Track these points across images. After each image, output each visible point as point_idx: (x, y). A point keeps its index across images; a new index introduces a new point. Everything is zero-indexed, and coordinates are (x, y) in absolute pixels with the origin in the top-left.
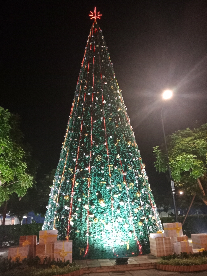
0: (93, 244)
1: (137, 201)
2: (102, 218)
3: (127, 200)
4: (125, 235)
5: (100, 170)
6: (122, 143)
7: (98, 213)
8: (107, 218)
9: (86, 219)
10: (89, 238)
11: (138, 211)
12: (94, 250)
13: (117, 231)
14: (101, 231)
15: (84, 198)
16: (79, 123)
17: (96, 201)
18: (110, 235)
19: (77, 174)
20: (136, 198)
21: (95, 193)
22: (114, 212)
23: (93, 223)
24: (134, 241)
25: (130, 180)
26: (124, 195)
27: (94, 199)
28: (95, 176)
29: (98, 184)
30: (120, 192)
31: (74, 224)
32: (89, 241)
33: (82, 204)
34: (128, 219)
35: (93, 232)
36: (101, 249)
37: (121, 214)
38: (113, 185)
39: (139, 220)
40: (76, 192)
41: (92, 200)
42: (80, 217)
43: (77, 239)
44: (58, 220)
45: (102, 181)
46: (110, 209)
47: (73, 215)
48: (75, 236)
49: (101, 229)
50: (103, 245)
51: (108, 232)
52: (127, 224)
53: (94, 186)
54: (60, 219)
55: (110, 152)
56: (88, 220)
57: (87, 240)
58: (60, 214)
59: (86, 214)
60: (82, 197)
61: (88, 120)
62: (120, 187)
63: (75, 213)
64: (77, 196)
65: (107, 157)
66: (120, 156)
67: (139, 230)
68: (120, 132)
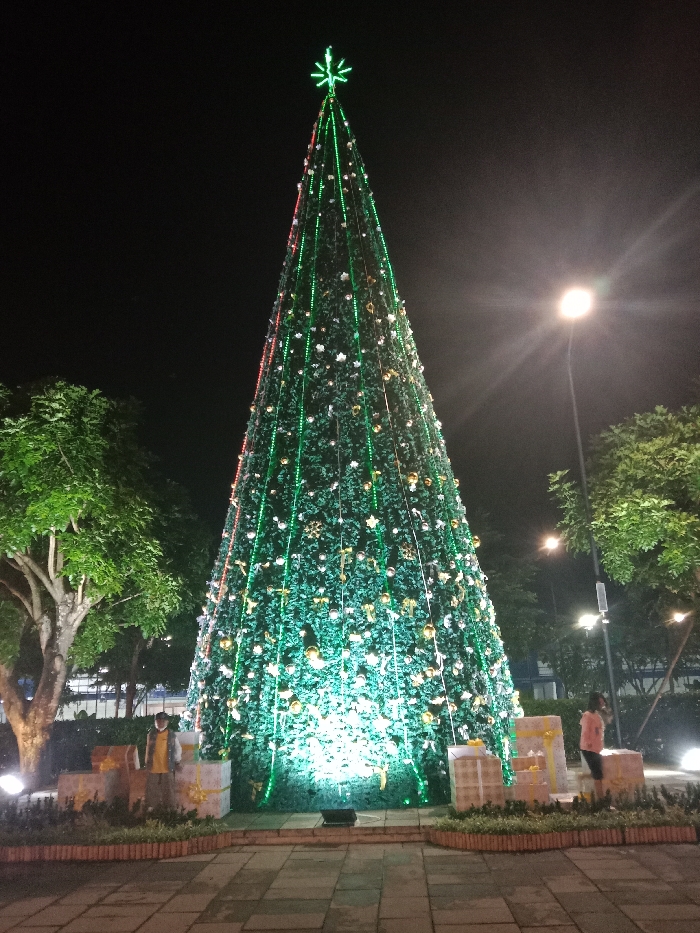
0: (287, 772)
1: (422, 651)
2: (313, 701)
3: (391, 648)
4: (377, 748)
5: (314, 562)
6: (389, 481)
7: (305, 686)
8: (326, 700)
9: (271, 703)
10: (277, 756)
11: (422, 682)
12: (288, 788)
13: (354, 738)
14: (309, 736)
15: (267, 646)
16: (268, 426)
17: (300, 654)
18: (332, 749)
19: (256, 578)
20: (422, 643)
21: (298, 629)
22: (349, 684)
23: (290, 715)
24: (405, 765)
25: (406, 592)
26: (380, 635)
27: (295, 649)
28: (300, 582)
29: (308, 604)
30: (370, 627)
31: (242, 717)
32: (275, 764)
33: (263, 662)
34: (389, 703)
35: (288, 739)
36: (307, 787)
37: (368, 688)
38: (348, 606)
39: (425, 708)
40: (250, 627)
41: (288, 651)
42: (255, 698)
43: (247, 756)
44: (206, 705)
45: (318, 597)
46: (337, 674)
47: (239, 693)
48: (241, 750)
49: (309, 730)
50: (312, 775)
51: (327, 739)
52: (385, 717)
53: (297, 612)
54: (210, 702)
55: (350, 510)
56: (277, 705)
57: (270, 762)
58: (212, 688)
59: (272, 688)
60: (263, 641)
61: (294, 415)
62: (371, 613)
63: (244, 687)
64: (252, 640)
65: (338, 524)
66: (377, 521)
67: (425, 735)
68: (385, 447)
